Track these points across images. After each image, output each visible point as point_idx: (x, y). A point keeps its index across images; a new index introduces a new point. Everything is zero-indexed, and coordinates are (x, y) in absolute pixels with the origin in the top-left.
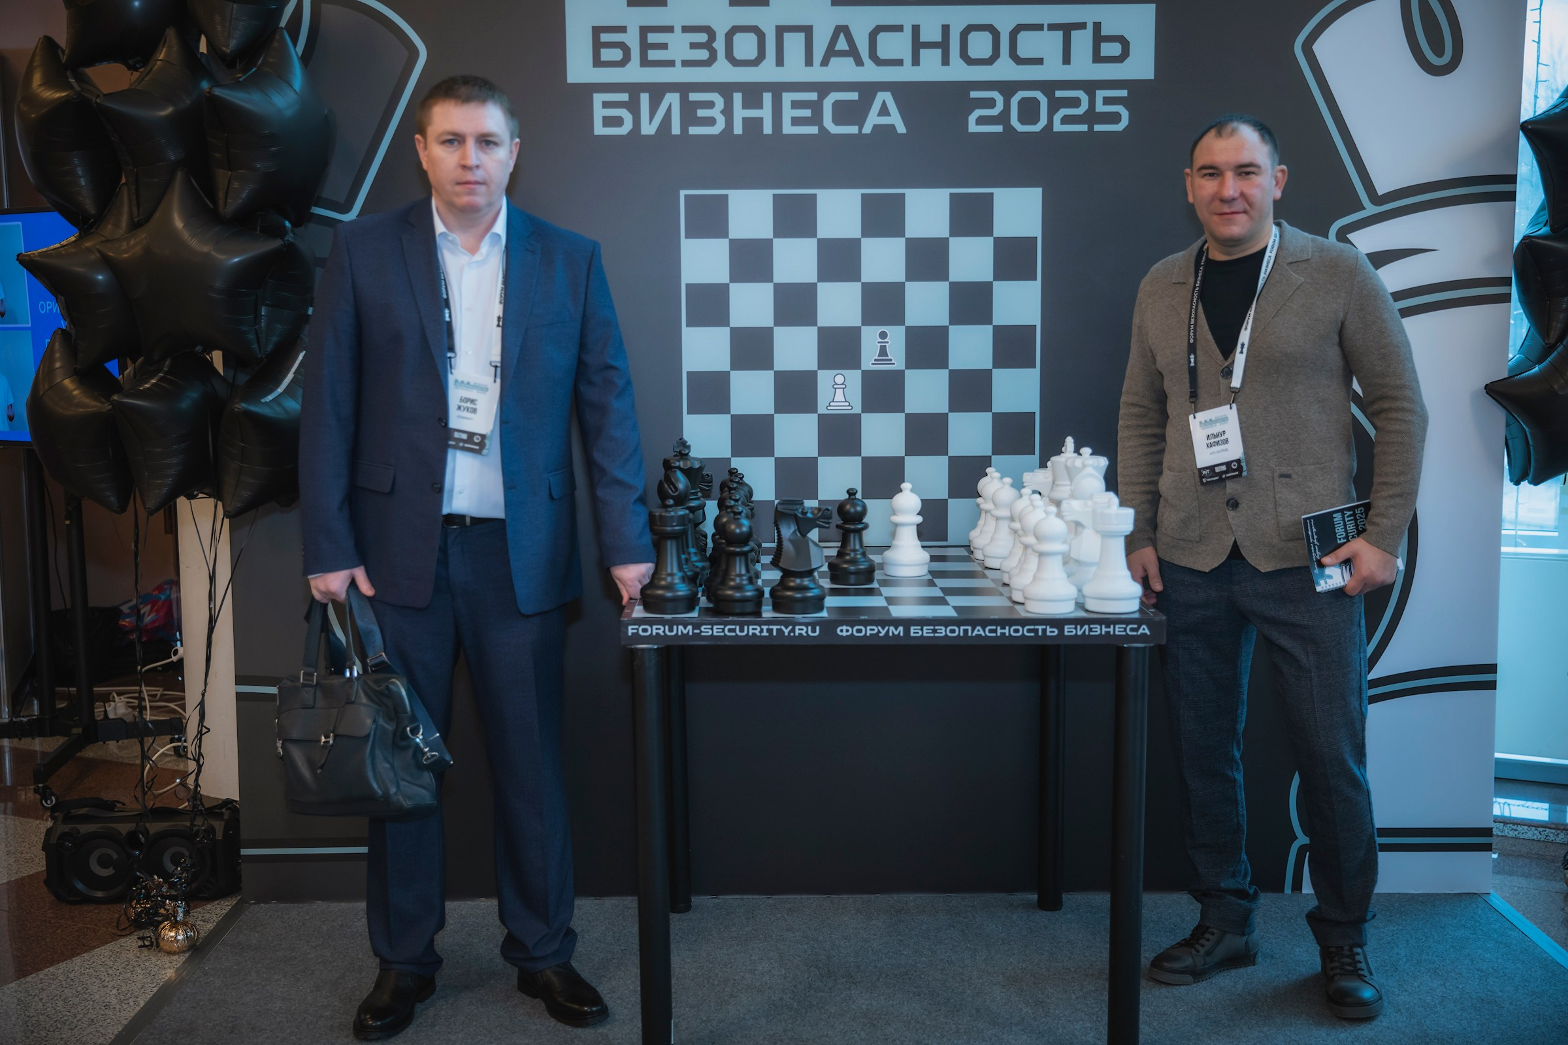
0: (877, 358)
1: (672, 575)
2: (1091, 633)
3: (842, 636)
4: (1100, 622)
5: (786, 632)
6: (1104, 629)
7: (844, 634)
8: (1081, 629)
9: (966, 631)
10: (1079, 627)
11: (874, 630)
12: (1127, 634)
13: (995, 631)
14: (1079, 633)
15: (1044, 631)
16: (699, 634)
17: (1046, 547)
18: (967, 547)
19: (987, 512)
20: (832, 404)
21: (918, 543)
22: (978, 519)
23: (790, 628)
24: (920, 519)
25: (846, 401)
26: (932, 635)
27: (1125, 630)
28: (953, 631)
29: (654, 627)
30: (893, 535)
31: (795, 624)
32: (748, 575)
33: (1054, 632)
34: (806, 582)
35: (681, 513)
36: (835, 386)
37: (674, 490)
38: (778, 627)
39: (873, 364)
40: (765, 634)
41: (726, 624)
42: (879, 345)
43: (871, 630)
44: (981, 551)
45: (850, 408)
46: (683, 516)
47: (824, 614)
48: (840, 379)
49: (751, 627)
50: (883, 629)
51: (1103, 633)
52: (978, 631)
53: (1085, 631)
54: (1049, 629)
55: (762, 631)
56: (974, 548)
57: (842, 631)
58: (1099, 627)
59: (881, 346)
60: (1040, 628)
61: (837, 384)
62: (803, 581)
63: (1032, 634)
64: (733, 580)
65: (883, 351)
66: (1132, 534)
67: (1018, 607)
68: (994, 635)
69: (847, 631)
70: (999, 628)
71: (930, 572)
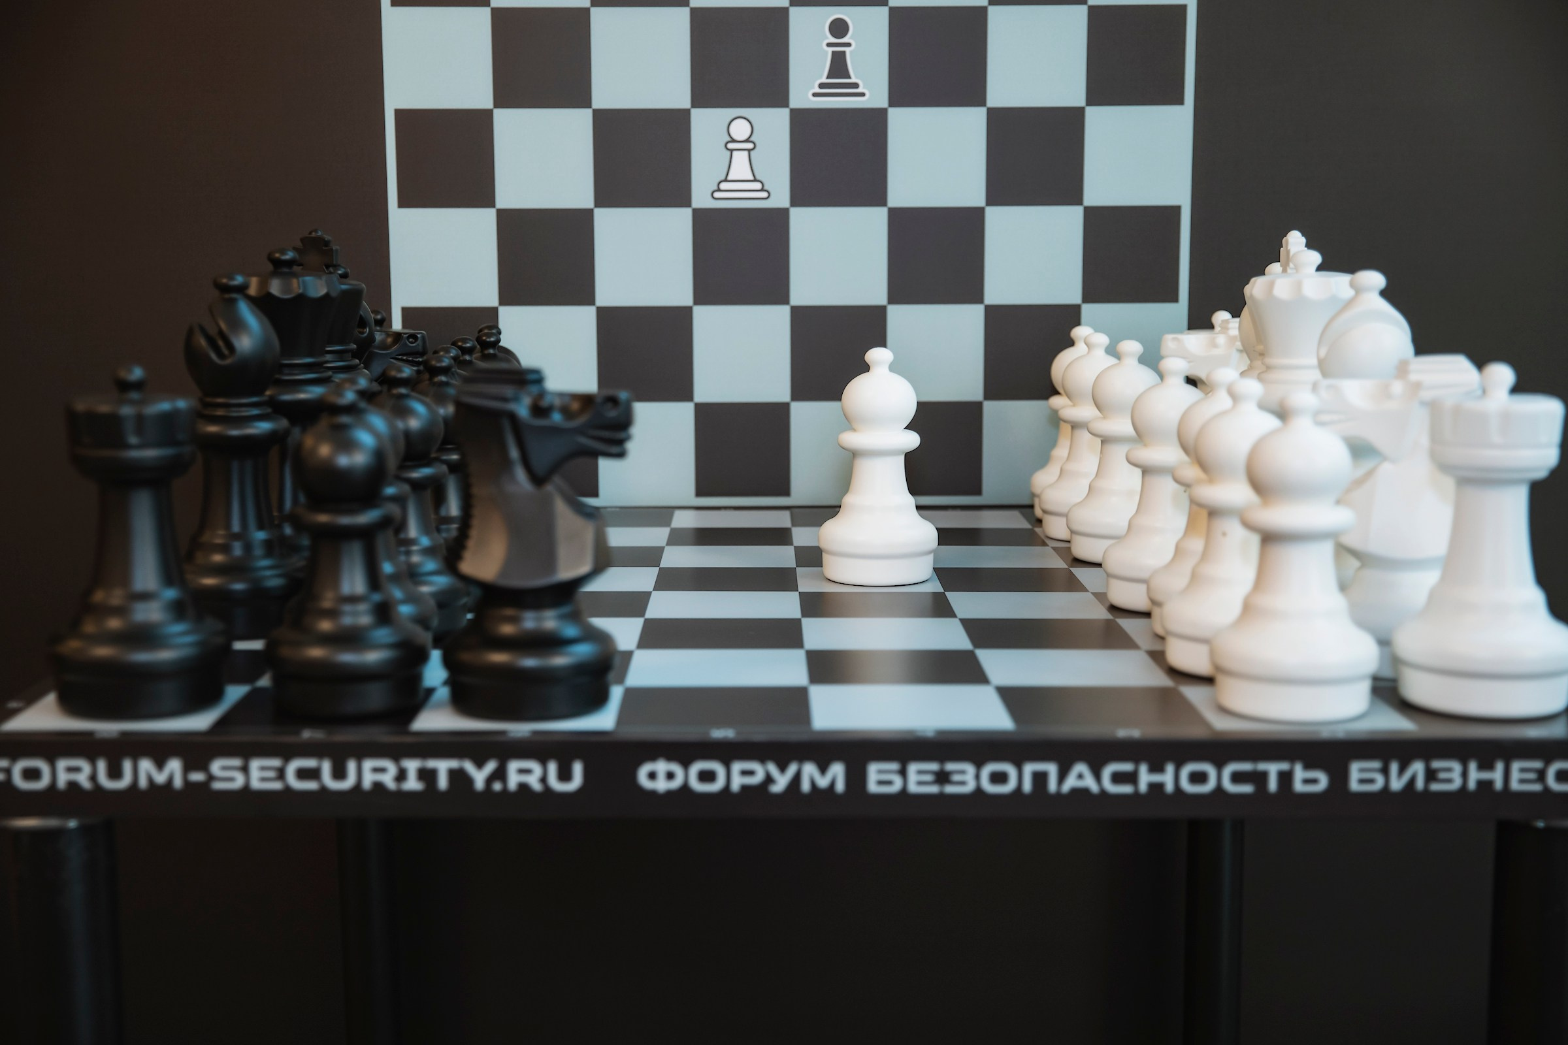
0: (824, 80)
1: (145, 596)
2: (1435, 787)
3: (653, 794)
4: (1462, 750)
5: (479, 777)
6: (1474, 775)
7: (661, 785)
8: (1402, 771)
9: (1040, 779)
10: (1394, 767)
11: (750, 773)
12: (1547, 790)
13: (1131, 778)
14: (1397, 784)
15: (1286, 778)
16: (204, 786)
17: (1282, 516)
18: (1026, 508)
19: (1075, 426)
20: (724, 186)
21: (910, 501)
22: (1053, 443)
23: (491, 766)
24: (912, 440)
25: (755, 180)
26: (934, 789)
27: (1541, 776)
28: (999, 778)
29: (62, 764)
30: (845, 480)
31: (506, 750)
32: (377, 597)
33: (1314, 781)
34: (549, 621)
35: (165, 406)
36: (730, 146)
37: (226, 352)
38: (454, 764)
39: (815, 95)
40: (413, 784)
41: (288, 754)
42: (831, 49)
43: (746, 773)
44: (1064, 520)
45: (765, 195)
46: (168, 419)
47: (604, 720)
48: (740, 130)
49: (368, 764)
50: (783, 768)
51: (1472, 785)
52: (1080, 777)
53: (1412, 781)
54: (1299, 773)
55: (401, 776)
56: (1045, 512)
57: (652, 776)
58: (1457, 767)
59: (833, 52)
60: (1273, 769)
61: (733, 141)
62: (539, 619)
63: (1247, 789)
64: (332, 614)
65: (839, 66)
66: (1555, 473)
67: (1194, 694)
68: (1126, 789)
69: (670, 776)
70: (1143, 769)
71: (939, 572)
